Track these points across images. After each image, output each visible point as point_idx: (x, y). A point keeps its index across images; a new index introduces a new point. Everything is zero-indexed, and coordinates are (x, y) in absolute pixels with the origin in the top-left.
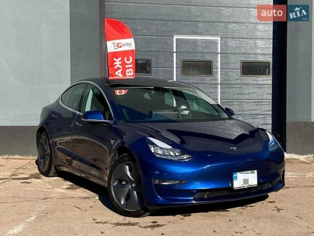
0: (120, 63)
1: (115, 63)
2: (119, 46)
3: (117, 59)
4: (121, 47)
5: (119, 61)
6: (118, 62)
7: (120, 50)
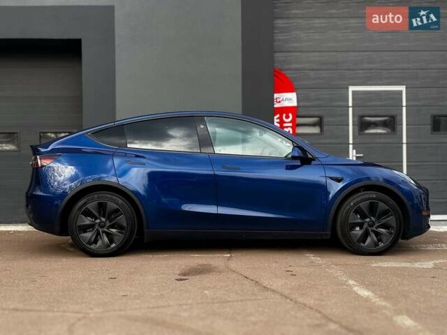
2: (277, 100)
4: (280, 102)
5: (277, 118)
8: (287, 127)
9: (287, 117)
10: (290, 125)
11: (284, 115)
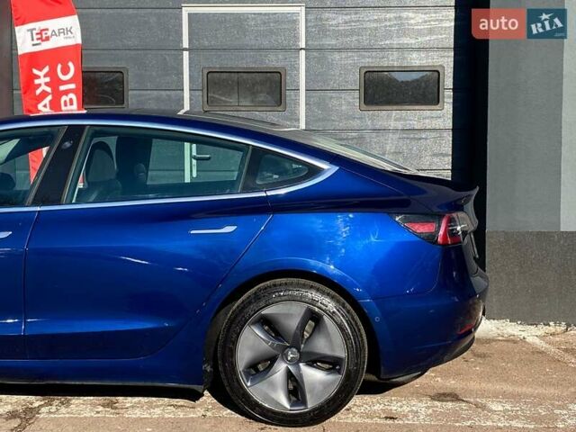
0: (48, 79)
1: (37, 82)
2: (42, 36)
3: (41, 70)
4: (47, 39)
5: (45, 76)
6: (42, 79)
7: (46, 46)
8: (66, 92)
9: (65, 71)
10: (72, 86)
11: (59, 67)
